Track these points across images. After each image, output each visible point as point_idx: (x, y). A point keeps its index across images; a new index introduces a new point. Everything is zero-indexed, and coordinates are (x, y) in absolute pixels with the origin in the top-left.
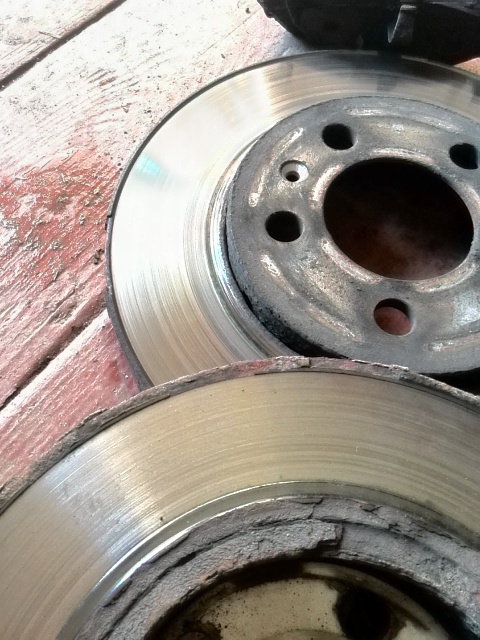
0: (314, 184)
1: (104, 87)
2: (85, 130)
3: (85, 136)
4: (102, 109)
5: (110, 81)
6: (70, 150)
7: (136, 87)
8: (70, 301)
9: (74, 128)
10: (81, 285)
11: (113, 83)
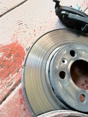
0: (68, 65)
1: (20, 25)
2: (15, 36)
3: (15, 38)
4: (19, 31)
5: (21, 24)
6: (12, 41)
7: (27, 27)
8: (11, 82)
9: (13, 35)
10: (14, 78)
11: (22, 25)
